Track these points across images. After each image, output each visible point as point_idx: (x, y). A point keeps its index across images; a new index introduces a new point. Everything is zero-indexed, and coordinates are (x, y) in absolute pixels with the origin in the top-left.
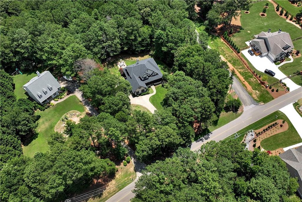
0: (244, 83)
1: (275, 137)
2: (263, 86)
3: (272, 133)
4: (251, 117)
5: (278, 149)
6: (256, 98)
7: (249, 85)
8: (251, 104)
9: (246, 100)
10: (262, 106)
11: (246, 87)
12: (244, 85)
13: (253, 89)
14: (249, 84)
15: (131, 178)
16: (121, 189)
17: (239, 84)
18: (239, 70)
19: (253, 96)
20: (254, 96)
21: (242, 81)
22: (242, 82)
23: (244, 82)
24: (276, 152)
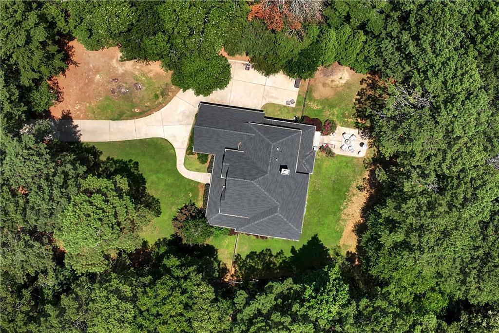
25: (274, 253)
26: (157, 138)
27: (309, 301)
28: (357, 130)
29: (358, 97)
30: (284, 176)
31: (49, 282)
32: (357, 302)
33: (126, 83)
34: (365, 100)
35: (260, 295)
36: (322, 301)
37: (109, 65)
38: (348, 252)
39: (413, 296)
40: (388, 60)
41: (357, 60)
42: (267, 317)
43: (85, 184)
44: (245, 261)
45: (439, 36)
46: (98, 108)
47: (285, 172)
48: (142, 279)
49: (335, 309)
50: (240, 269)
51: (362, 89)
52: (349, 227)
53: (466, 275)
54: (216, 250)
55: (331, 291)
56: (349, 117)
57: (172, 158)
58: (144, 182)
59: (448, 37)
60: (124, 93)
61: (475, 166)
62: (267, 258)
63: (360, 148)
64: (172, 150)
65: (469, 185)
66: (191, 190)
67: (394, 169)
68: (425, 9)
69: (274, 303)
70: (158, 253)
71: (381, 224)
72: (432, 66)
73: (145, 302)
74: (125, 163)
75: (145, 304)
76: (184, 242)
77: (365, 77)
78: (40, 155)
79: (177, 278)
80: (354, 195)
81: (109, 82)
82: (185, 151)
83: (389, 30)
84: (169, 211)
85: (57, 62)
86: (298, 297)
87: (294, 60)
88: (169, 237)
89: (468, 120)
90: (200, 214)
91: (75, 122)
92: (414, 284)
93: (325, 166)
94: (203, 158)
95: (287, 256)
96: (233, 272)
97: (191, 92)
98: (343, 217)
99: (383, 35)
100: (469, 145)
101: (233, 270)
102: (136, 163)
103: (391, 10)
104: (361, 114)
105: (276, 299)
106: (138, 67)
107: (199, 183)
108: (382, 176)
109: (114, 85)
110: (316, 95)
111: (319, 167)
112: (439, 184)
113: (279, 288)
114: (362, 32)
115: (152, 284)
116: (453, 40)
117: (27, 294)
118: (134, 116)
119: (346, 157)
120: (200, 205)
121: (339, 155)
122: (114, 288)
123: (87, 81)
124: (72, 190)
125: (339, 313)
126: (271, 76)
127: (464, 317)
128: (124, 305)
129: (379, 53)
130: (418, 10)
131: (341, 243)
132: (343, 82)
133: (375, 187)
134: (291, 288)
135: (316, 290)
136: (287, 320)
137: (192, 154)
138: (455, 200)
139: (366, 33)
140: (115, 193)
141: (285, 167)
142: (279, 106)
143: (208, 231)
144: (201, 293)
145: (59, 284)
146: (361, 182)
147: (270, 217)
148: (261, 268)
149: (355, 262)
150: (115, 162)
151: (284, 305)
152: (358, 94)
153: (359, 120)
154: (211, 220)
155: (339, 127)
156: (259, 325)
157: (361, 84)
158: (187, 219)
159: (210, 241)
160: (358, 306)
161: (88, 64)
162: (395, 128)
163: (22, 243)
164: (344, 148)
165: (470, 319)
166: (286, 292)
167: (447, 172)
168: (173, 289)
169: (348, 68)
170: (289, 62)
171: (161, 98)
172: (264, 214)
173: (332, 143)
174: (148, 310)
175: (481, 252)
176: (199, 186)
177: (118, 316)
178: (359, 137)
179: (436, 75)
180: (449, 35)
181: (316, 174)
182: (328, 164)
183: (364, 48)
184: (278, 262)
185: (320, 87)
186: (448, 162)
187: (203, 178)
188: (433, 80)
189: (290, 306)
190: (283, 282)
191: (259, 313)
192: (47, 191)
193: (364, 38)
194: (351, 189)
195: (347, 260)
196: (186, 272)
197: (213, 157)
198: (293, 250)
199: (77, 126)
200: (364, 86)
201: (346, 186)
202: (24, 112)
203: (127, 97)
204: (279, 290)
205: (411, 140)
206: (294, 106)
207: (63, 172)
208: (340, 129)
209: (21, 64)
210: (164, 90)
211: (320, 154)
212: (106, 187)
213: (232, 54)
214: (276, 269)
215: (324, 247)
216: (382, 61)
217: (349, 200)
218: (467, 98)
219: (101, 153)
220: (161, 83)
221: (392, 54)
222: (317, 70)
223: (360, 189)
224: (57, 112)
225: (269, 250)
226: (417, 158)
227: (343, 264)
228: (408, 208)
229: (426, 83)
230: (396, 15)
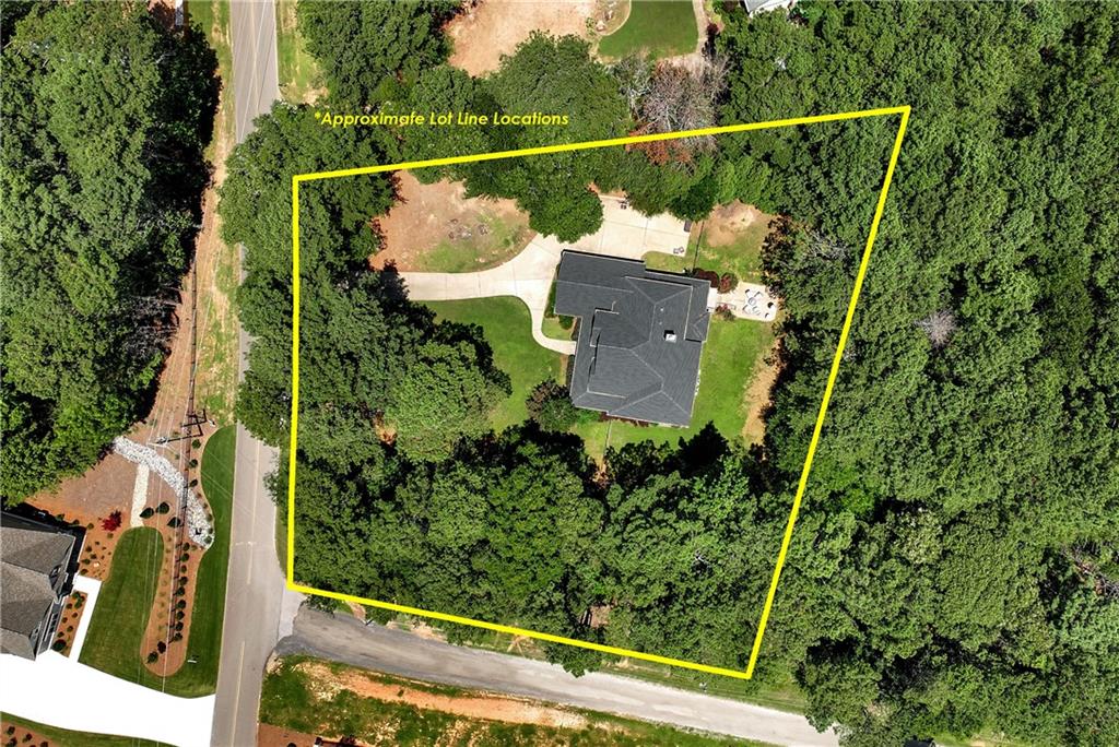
0: (397, 688)
1: (145, 594)
2: (333, 740)
3: (162, 595)
4: (249, 582)
5: (109, 565)
6: (306, 668)
7: (375, 696)
8: (295, 628)
9: (325, 629)
10: (264, 654)
11: (374, 679)
12: (387, 681)
13: (344, 692)
14: (379, 702)
15: (294, 83)
16: (280, 39)
17: (406, 671)
18: (459, 725)
19: (319, 666)
20: (318, 671)
21: (406, 690)
22: (404, 684)
23: (401, 694)
24: (105, 553)
25: (657, 446)
26: (508, 296)
27: (698, 497)
28: (764, 287)
29: (766, 244)
30: (669, 343)
31: (375, 475)
32: (758, 497)
33: (468, 226)
34: (775, 248)
35: (639, 488)
36: (714, 494)
37: (447, 202)
38: (753, 445)
39: (829, 492)
40: (797, 200)
41: (762, 198)
42: (648, 514)
43: (424, 351)
44: (620, 455)
45: (852, 175)
46: (432, 257)
47: (671, 338)
48: (493, 470)
49: (729, 503)
50: (613, 467)
51: (771, 234)
52: (755, 411)
53: (890, 462)
54: (582, 442)
55: (725, 482)
56: (753, 270)
57: (527, 322)
58: (491, 353)
59: (862, 176)
60: (466, 238)
61: (897, 330)
62: (648, 452)
63: (767, 310)
64: (526, 313)
65: (889, 352)
66: (551, 363)
67: (806, 334)
68: (838, 141)
69: (656, 499)
70: (508, 442)
71: (792, 405)
72: (846, 209)
73: (499, 495)
74: (465, 328)
75: (498, 498)
76: (542, 428)
77: (775, 218)
78: (372, 314)
79: (537, 468)
80: (760, 370)
81: (446, 224)
82: (543, 313)
83: (798, 163)
84: (523, 389)
85: (384, 199)
86: (687, 493)
87: (683, 198)
88: (521, 425)
89: (888, 274)
90: (563, 393)
91: (402, 275)
92: (831, 478)
93: (723, 332)
94: (566, 322)
95: (675, 450)
96: (604, 470)
97: (553, 238)
98: (747, 398)
99: (791, 170)
100: (890, 304)
101: (604, 466)
102: (480, 328)
103: (801, 140)
104: (767, 266)
105: (658, 495)
106: (483, 205)
107: (560, 354)
108: (793, 344)
109: (453, 228)
110: (712, 242)
111: (716, 334)
112: (856, 352)
113: (661, 482)
114: (765, 164)
115: (506, 474)
116: (870, 179)
117: (351, 485)
118: (477, 267)
119: (750, 321)
120: (562, 382)
121: (740, 319)
122: (460, 478)
123: (417, 222)
124: (409, 358)
125: (735, 509)
126: (654, 218)
127: (890, 517)
128: (474, 498)
129: (786, 190)
130: (830, 142)
131: (744, 433)
132: (747, 224)
133: (788, 360)
134: (678, 484)
135: (708, 484)
136: (672, 516)
137: (553, 316)
138: (874, 370)
139: (771, 166)
140: (460, 363)
141: (672, 332)
142: (663, 254)
143: (573, 415)
144: (567, 486)
145: (386, 479)
146: (769, 354)
147: (652, 396)
148: (639, 464)
149: (761, 457)
150: (453, 327)
151: (669, 501)
152: (766, 241)
153: (767, 274)
154: (578, 400)
155: (740, 283)
156: (638, 523)
157: (770, 227)
158: (546, 399)
159: (574, 430)
160: (759, 502)
161: (420, 201)
162: (805, 283)
163: (351, 420)
164: (746, 309)
165: (896, 518)
166: (670, 489)
167: (865, 337)
168: (532, 479)
169: (753, 207)
170: (677, 200)
171: (512, 245)
172: (644, 393)
173: (732, 302)
174: (502, 505)
175: (908, 435)
176: (561, 358)
177: (467, 509)
178: (766, 295)
179: (850, 220)
180: (864, 172)
181: (713, 343)
182: (727, 329)
183: (769, 183)
184: (662, 456)
185: (717, 230)
186: (865, 324)
187: (567, 347)
188: (847, 226)
189: (676, 503)
190: (667, 476)
191: (638, 510)
192: (381, 358)
193: (769, 172)
194: (756, 362)
195: (750, 452)
196: (547, 461)
197: (579, 320)
198: (681, 442)
199: (403, 280)
200: (774, 230)
201: (750, 359)
202: (346, 262)
203: (469, 243)
204: (663, 485)
205: (821, 298)
206: (683, 255)
207: (397, 336)
208: (742, 285)
209: (344, 203)
210: (517, 234)
211: (717, 317)
212: (450, 355)
213: (605, 191)
214: (660, 466)
215: (722, 438)
216: (791, 201)
217: (754, 378)
218: (887, 248)
219: (435, 315)
220: (513, 226)
221: (802, 192)
222: (711, 210)
223: (768, 362)
224: (378, 262)
225: (651, 441)
226: (830, 321)
227: (745, 458)
228: (819, 381)
229: (839, 229)
230: (805, 146)
